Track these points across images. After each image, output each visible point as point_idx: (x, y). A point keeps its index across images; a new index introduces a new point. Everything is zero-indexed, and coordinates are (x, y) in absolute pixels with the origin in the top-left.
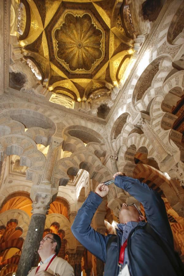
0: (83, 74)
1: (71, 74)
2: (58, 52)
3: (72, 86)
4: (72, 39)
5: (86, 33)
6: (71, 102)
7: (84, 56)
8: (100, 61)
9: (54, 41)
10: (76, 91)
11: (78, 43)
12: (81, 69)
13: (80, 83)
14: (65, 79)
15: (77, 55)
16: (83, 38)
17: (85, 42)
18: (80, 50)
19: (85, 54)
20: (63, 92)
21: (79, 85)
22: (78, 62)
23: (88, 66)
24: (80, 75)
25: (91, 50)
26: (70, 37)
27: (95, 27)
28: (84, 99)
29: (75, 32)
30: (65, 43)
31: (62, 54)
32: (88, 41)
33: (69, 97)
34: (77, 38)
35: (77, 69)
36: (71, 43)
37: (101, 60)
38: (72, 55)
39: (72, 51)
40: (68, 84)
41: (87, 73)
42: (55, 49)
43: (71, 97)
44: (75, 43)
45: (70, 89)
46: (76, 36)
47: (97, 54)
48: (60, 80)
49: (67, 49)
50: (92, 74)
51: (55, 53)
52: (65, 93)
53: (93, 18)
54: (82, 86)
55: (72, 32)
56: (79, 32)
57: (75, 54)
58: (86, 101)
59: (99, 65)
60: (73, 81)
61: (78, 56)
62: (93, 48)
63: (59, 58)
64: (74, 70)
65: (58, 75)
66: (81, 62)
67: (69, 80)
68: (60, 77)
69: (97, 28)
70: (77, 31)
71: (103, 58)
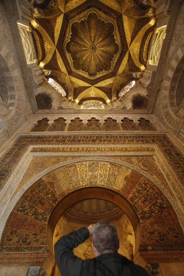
0: (120, 33)
1: (123, 48)
2: (106, 69)
3: (137, 42)
4: (91, 59)
5: (80, 46)
6: (157, 34)
7: (101, 39)
8: (99, 12)
9: (98, 76)
10: (141, 34)
11: (92, 51)
12: (115, 38)
13: (130, 32)
14: (129, 54)
15: (102, 49)
16: (86, 48)
17: (89, 44)
18: (97, 46)
19: (99, 39)
20: (145, 52)
21: (133, 32)
22: (108, 45)
23: (109, 30)
24: (121, 37)
25: (93, 32)
26: (90, 61)
27: (71, 35)
28: (150, 13)
29: (84, 58)
30: (96, 65)
31: (107, 66)
32: (86, 40)
33: (150, 41)
34: (88, 54)
35: (116, 42)
36: (94, 60)
37: (97, 10)
38: (104, 55)
39: (100, 56)
40: (135, 48)
41: (117, 27)
42: (104, 74)
43: (150, 39)
44: (93, 55)
45: (140, 44)
46: (87, 55)
47: (93, 22)
48: (132, 60)
49: (101, 62)
50: (116, 19)
51: (108, 73)
52: (146, 48)
53: (66, 42)
54: (134, 27)
55: (85, 61)
56: (82, 53)
57: (102, 51)
58: (153, 8)
59: (104, 12)
60: (130, 42)
61: (103, 47)
62: (89, 30)
63: (110, 67)
64: (118, 46)
65: (127, 64)
66: (107, 40)
67: (130, 48)
68: (128, 61)
69: (71, 33)
70: (83, 56)
71: (95, 9)
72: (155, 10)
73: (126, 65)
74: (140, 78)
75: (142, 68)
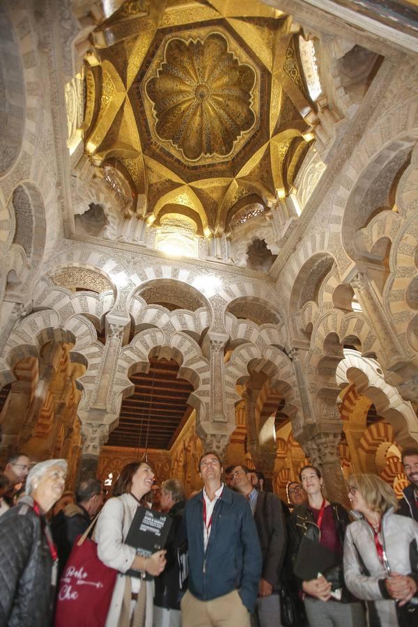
0: (146, 120)
1: (138, 88)
3: (112, 104)
4: (212, 72)
5: (225, 107)
6: (77, 128)
7: (184, 106)
8: (180, 158)
9: (203, 32)
11: (205, 90)
12: (155, 113)
13: (126, 122)
14: (124, 81)
15: (183, 88)
16: (216, 100)
17: (210, 106)
18: (192, 96)
19: (188, 108)
20: (91, 86)
21: (121, 121)
22: (169, 94)
23: (166, 123)
24: (143, 112)
25: (196, 124)
26: (215, 67)
27: (236, 139)
28: (98, 160)
29: (225, 79)
30: (202, 55)
31: (178, 47)
32: (212, 113)
33: (85, 107)
34: (214, 85)
35: (154, 104)
36: (204, 68)
37: (183, 161)
38: (181, 74)
39: (188, 73)
40: (115, 95)
41: (151, 130)
43: (87, 111)
44: (205, 80)
45: (104, 97)
46: (219, 83)
47: (192, 142)
48: (118, 69)
49: (190, 58)
50: (152, 143)
52: (91, 93)
53: (248, 133)
54: (121, 131)
55: (223, 73)
56: (226, 92)
57: (182, 82)
58: (95, 166)
59: (172, 156)
60: (126, 105)
61: (181, 92)
62: (201, 129)
63: (169, 45)
64: (149, 93)
65: (129, 55)
66: (170, 104)
67: (124, 94)
68: (126, 64)
69: (235, 142)
70: (227, 84)
71: (186, 163)
72: (93, 164)
73: (130, 51)
74: (96, 31)
75: (93, 61)
